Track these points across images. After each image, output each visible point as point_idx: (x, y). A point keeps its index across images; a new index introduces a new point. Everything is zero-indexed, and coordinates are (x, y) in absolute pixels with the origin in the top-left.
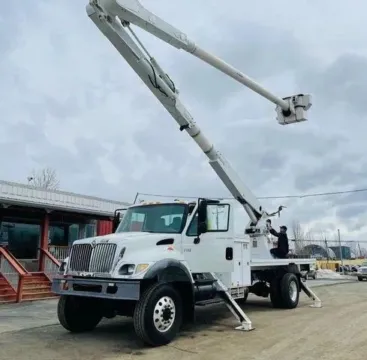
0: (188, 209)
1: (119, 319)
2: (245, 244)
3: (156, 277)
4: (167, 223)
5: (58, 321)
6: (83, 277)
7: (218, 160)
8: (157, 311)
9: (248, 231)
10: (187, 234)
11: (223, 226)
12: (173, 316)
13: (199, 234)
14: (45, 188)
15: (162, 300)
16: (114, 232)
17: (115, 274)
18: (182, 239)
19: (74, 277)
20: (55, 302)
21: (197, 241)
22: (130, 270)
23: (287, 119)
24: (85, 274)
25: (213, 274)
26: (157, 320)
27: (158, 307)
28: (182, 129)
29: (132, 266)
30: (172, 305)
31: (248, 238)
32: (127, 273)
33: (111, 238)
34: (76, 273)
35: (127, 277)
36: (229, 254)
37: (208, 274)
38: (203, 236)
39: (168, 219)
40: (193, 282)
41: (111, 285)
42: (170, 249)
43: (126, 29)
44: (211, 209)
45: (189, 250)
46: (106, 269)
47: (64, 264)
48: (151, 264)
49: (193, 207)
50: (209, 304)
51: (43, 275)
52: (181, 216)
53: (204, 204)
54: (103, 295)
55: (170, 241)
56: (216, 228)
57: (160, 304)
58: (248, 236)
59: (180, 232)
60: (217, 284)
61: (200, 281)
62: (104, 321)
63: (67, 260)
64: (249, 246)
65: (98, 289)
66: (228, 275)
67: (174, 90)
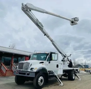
0: (47, 54)
1: (30, 81)
2: (61, 64)
3: (39, 71)
4: (42, 58)
5: (15, 82)
6: (21, 71)
7: (54, 43)
8: (39, 80)
10: (47, 61)
11: (56, 59)
12: (43, 81)
13: (50, 61)
14: (13, 48)
15: (40, 77)
16: (29, 60)
17: (29, 70)
18: (46, 62)
19: (19, 71)
20: (14, 77)
21: (49, 63)
22: (33, 69)
24: (22, 70)
25: (53, 71)
26: (39, 82)
27: (39, 79)
29: (33, 68)
30: (43, 79)
31: (62, 62)
33: (28, 61)
34: (19, 70)
35: (32, 71)
36: (57, 66)
37: (52, 71)
38: (51, 61)
39: (42, 57)
40: (48, 73)
41: (28, 73)
44: (53, 55)
45: (47, 65)
46: (27, 69)
47: (17, 67)
48: (38, 68)
49: (49, 54)
50: (52, 79)
51: (12, 70)
52: (46, 56)
53: (51, 53)
54: (26, 75)
55: (43, 63)
56: (54, 60)
57: (40, 78)
59: (45, 60)
60: (54, 74)
61: (50, 73)
62: (26, 82)
63: (17, 66)
65: (25, 74)
66: (57, 71)
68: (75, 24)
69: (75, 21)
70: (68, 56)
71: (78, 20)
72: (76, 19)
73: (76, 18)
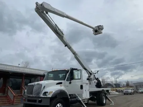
0: (67, 71)
2: (87, 84)
3: (56, 95)
4: (60, 77)
7: (77, 56)
9: (88, 79)
10: (67, 80)
11: (79, 78)
13: (71, 81)
15: (58, 105)
16: (43, 80)
17: (42, 96)
18: (65, 82)
21: (70, 83)
22: (47, 94)
23: (96, 33)
24: (31, 96)
28: (65, 46)
29: (47, 92)
30: (62, 106)
31: (88, 82)
32: (46, 95)
34: (29, 95)
36: (82, 87)
37: (75, 94)
40: (69, 97)
42: (61, 86)
43: (47, 15)
45: (68, 86)
46: (38, 94)
48: (54, 91)
49: (69, 71)
52: (65, 74)
53: (72, 70)
54: (37, 103)
55: (61, 83)
56: (77, 78)
58: (88, 81)
59: (64, 80)
60: (78, 98)
61: (72, 97)
64: (88, 84)
65: (35, 101)
67: (63, 34)
68: (100, 34)
69: (99, 29)
70: (94, 73)
71: (103, 28)
72: (100, 28)
73: (100, 26)
